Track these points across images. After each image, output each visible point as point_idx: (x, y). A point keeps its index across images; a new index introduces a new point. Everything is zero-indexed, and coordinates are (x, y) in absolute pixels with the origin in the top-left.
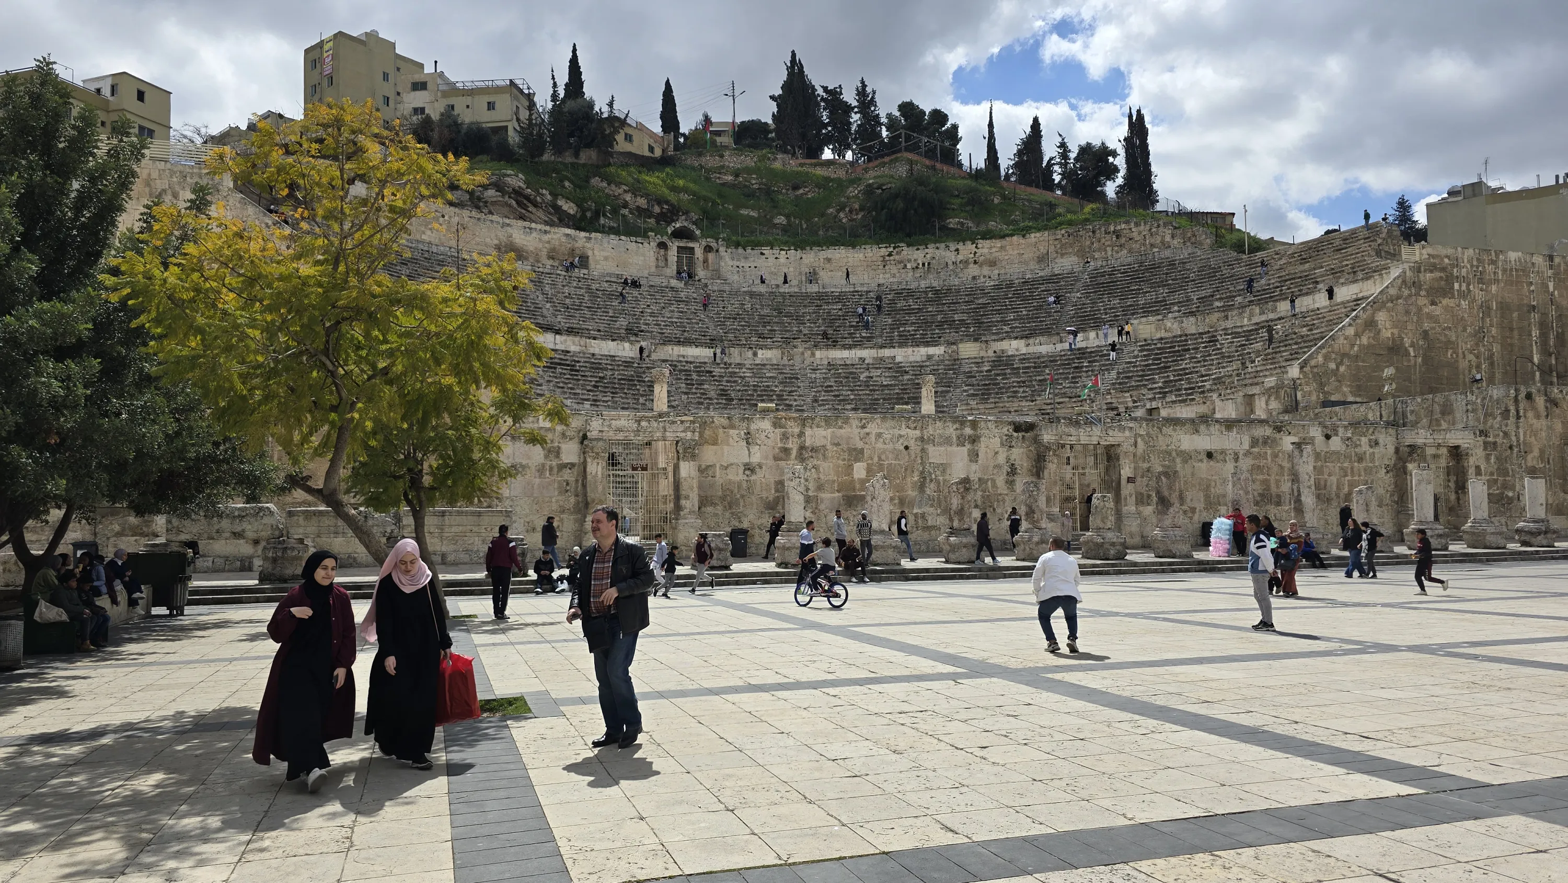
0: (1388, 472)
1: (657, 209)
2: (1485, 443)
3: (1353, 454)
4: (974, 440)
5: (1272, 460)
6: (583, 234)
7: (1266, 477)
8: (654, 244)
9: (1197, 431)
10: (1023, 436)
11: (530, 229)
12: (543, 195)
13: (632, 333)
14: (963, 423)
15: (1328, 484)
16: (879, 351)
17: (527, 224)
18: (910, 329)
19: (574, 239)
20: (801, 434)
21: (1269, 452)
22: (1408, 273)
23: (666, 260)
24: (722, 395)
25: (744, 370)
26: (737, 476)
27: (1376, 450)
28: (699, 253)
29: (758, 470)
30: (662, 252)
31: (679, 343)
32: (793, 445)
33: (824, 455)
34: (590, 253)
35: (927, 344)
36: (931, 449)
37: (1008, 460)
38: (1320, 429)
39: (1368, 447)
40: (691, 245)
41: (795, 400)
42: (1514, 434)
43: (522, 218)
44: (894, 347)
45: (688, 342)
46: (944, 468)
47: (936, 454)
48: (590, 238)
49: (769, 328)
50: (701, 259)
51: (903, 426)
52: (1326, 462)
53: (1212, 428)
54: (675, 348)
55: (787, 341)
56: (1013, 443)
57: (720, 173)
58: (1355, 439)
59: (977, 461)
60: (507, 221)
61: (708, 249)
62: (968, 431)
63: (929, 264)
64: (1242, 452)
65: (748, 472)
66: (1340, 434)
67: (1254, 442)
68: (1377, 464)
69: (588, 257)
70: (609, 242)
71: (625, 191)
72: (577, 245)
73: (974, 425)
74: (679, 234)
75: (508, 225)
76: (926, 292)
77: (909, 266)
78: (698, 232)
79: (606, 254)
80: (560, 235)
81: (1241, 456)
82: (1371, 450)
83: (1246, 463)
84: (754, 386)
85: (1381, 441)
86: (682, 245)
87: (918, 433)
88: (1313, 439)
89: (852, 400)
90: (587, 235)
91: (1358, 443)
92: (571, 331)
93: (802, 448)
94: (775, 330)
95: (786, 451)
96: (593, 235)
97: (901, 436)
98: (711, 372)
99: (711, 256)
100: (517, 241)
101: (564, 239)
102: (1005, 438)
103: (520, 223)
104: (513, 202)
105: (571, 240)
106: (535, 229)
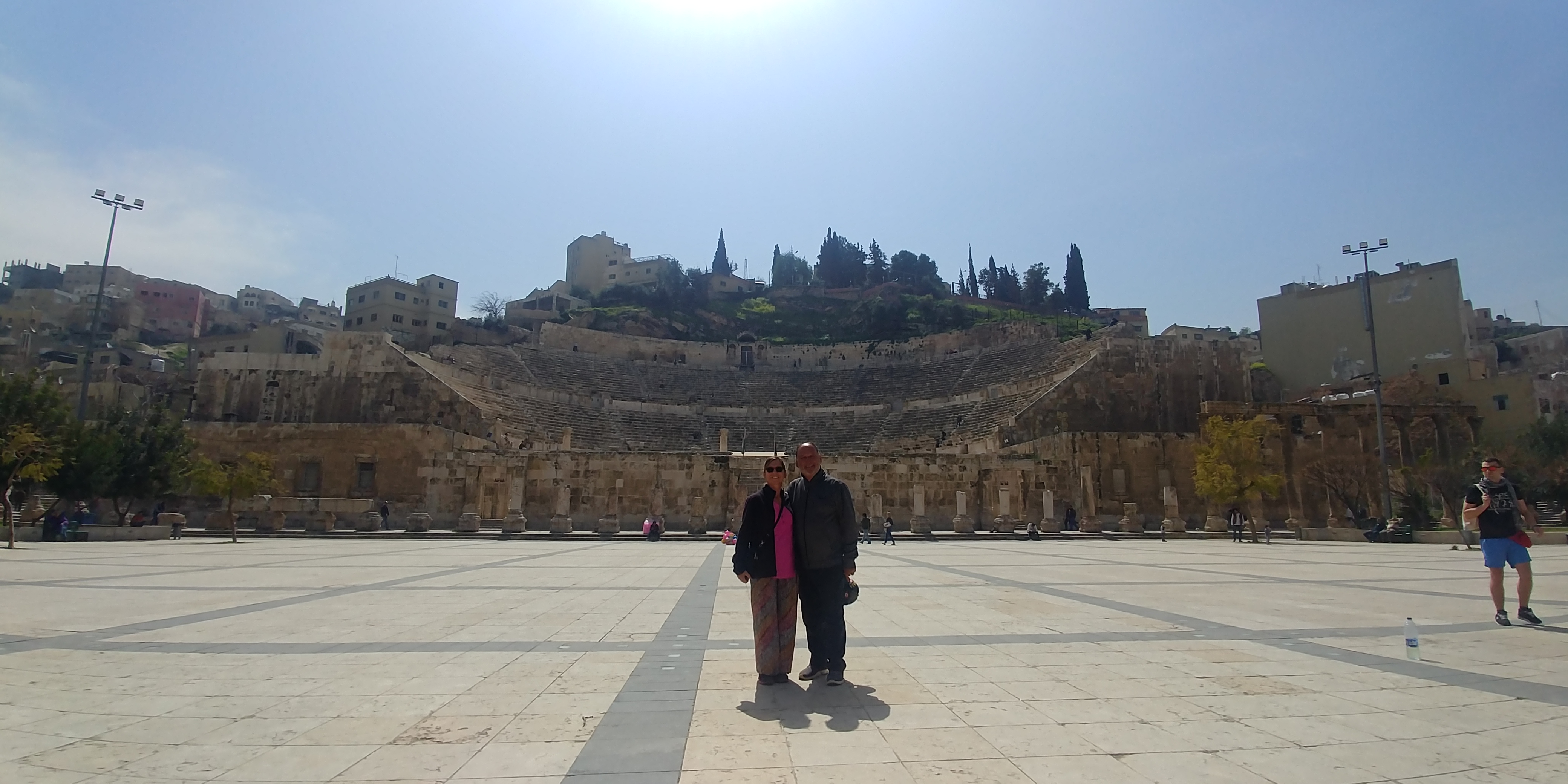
0: (972, 486)
1: (733, 325)
2: (1048, 468)
3: (947, 475)
4: (690, 467)
5: (888, 479)
6: (683, 342)
7: (884, 489)
8: (726, 346)
9: (836, 462)
10: (720, 465)
11: (650, 341)
12: (662, 321)
13: (692, 400)
14: (683, 458)
15: (928, 493)
17: (648, 338)
19: (677, 345)
20: (587, 463)
21: (886, 473)
22: (1099, 357)
23: (735, 354)
26: (549, 485)
27: (964, 473)
28: (755, 350)
29: (561, 483)
30: (731, 350)
32: (582, 469)
33: (599, 475)
34: (686, 353)
36: (662, 471)
37: (710, 478)
38: (923, 460)
39: (958, 471)
40: (750, 345)
42: (1071, 462)
43: (649, 335)
44: (855, 405)
46: (671, 482)
47: (665, 475)
48: (686, 344)
49: (782, 394)
50: (756, 353)
51: (647, 459)
52: (926, 480)
53: (846, 460)
54: (718, 408)
55: (791, 403)
56: (714, 469)
58: (948, 466)
59: (691, 479)
60: (637, 337)
61: (761, 347)
62: (686, 462)
63: (895, 352)
64: (866, 474)
65: (555, 484)
66: (937, 463)
67: (876, 468)
68: (964, 481)
69: (685, 355)
70: (701, 346)
71: (714, 315)
72: (679, 349)
73: (690, 459)
74: (743, 340)
75: (637, 340)
76: (886, 370)
77: (882, 353)
78: (755, 337)
80: (668, 345)
81: (866, 476)
82: (961, 473)
83: (869, 481)
85: (968, 467)
86: (744, 345)
87: (655, 462)
88: (917, 467)
90: (685, 342)
91: (951, 468)
92: (653, 400)
93: (587, 471)
94: (786, 396)
95: (578, 472)
96: (689, 342)
97: (645, 464)
99: (762, 351)
100: (642, 348)
101: (671, 346)
102: (709, 465)
103: (644, 338)
104: (644, 326)
105: (675, 346)
106: (653, 341)
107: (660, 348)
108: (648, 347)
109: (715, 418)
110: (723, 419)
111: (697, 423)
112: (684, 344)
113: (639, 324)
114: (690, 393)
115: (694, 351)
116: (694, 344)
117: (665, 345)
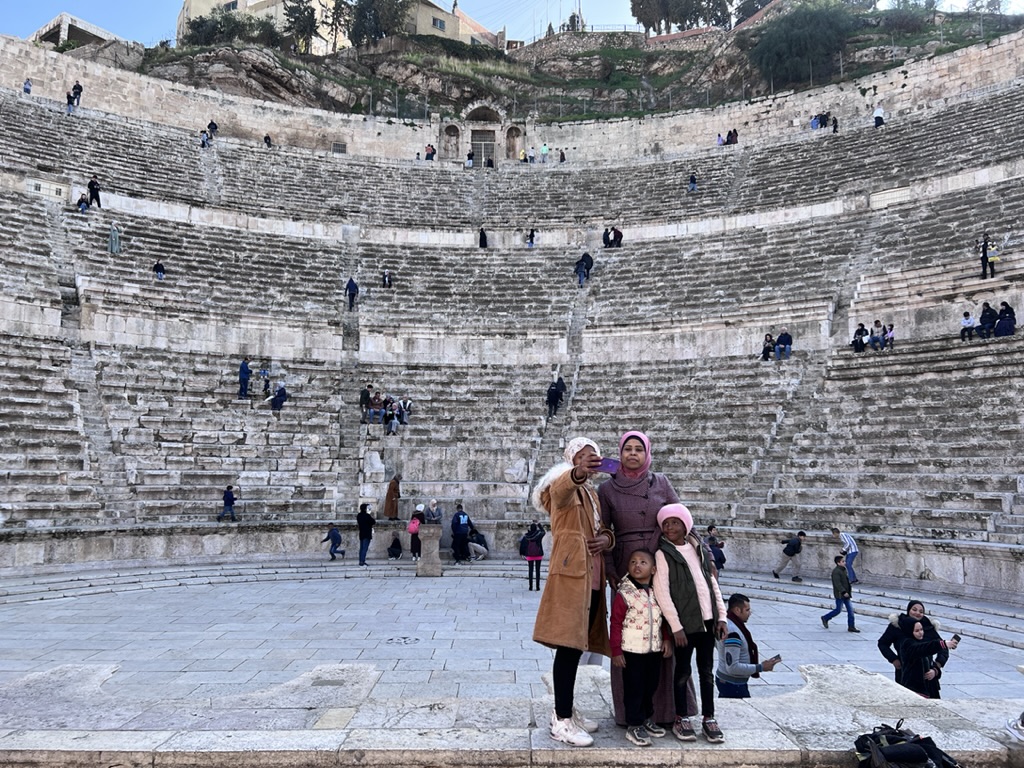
6: (339, 116)
8: (435, 127)
11: (264, 109)
12: (301, 77)
16: (728, 220)
17: (259, 102)
18: (786, 186)
19: (326, 123)
23: (458, 149)
24: (434, 288)
25: (494, 257)
28: (501, 137)
30: (453, 140)
31: (409, 225)
34: (347, 140)
35: (810, 200)
40: (490, 127)
41: (559, 294)
44: (753, 212)
45: (424, 225)
48: (348, 121)
49: (560, 207)
50: (504, 144)
54: (400, 231)
57: (555, 60)
60: (231, 98)
61: (513, 132)
69: (344, 145)
70: (375, 125)
72: (330, 130)
74: (475, 117)
75: (231, 103)
78: (502, 113)
79: (368, 140)
80: (304, 117)
84: (498, 276)
86: (477, 128)
89: (659, 289)
90: (345, 117)
94: (569, 209)
96: (353, 117)
98: (436, 259)
99: (518, 141)
100: (243, 123)
101: (311, 122)
103: (249, 101)
104: (254, 82)
105: (321, 124)
106: (271, 109)
107: (287, 126)
108: (259, 120)
109: (385, 249)
110: (408, 251)
111: (336, 256)
112: (343, 120)
113: (242, 75)
114: (333, 202)
115: (366, 136)
116: (365, 120)
117: (299, 119)
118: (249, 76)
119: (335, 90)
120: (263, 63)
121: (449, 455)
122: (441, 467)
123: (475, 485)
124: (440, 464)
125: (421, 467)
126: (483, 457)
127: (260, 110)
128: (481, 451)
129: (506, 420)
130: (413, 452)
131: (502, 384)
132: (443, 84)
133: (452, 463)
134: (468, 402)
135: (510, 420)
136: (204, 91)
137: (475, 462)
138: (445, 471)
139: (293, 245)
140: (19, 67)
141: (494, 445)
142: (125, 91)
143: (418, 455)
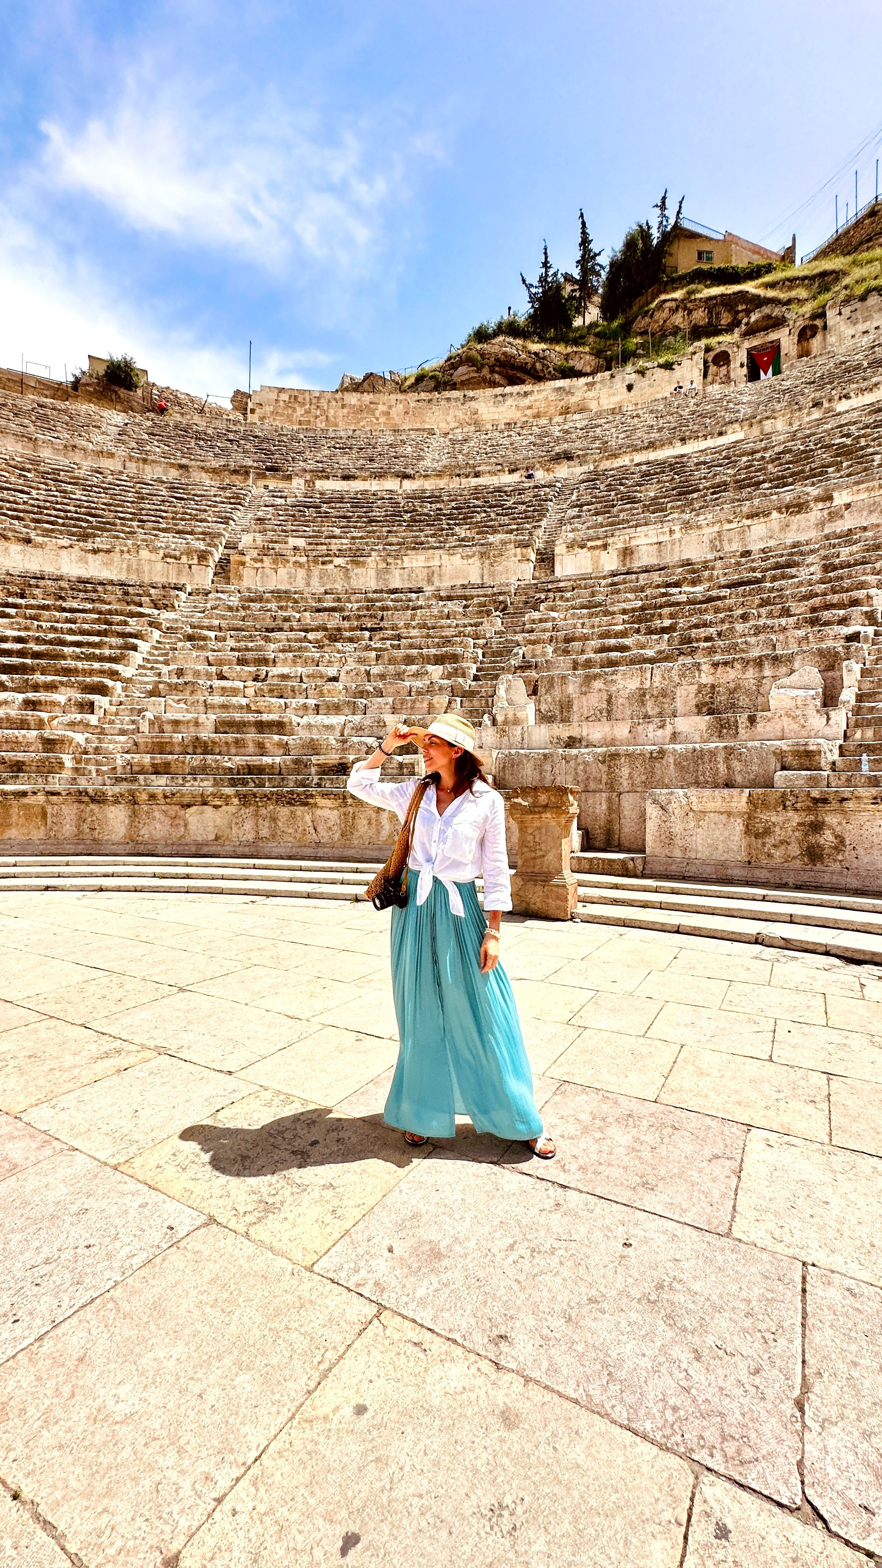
8: (698, 357)
23: (729, 378)
28: (789, 344)
30: (723, 371)
34: (592, 405)
50: (794, 351)
61: (807, 333)
70: (624, 379)
72: (571, 398)
75: (472, 398)
78: (790, 314)
79: (616, 399)
80: (547, 392)
86: (755, 343)
90: (590, 379)
99: (816, 340)
101: (552, 396)
103: (490, 392)
104: (497, 376)
105: (564, 396)
106: (511, 394)
107: (530, 407)
108: (500, 409)
110: (644, 466)
112: (587, 384)
113: (485, 372)
115: (614, 395)
116: (612, 376)
117: (541, 396)
118: (492, 372)
119: (582, 361)
120: (505, 354)
121: (657, 679)
122: (643, 703)
123: (703, 721)
124: (641, 695)
125: (605, 706)
126: (730, 675)
127: (500, 398)
128: (726, 664)
129: (786, 613)
130: (589, 679)
131: (778, 566)
132: (710, 312)
133: (664, 694)
134: (711, 599)
135: (793, 611)
136: (447, 394)
137: (713, 687)
138: (651, 708)
139: (499, 490)
140: (290, 411)
141: (755, 653)
142: (377, 413)
143: (597, 684)
